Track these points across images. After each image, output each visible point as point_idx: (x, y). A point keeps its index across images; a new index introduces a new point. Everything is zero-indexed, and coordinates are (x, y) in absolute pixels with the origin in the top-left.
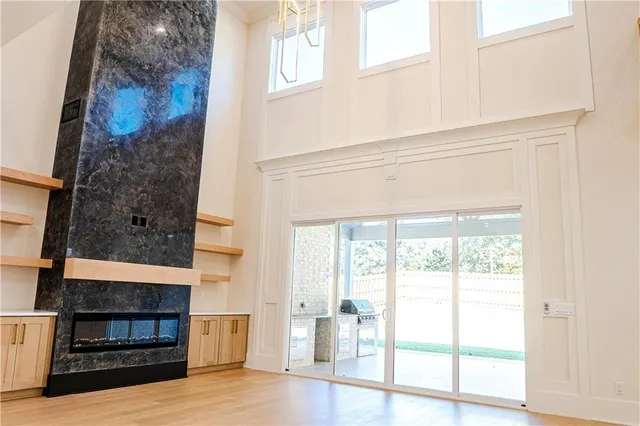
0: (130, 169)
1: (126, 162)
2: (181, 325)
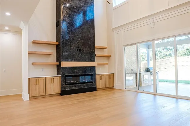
1: (73, 35)
2: (94, 77)
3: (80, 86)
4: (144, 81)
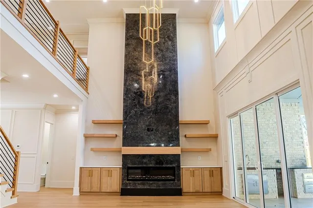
0: (144, 111)
1: (142, 108)
2: (176, 172)
4: (304, 186)
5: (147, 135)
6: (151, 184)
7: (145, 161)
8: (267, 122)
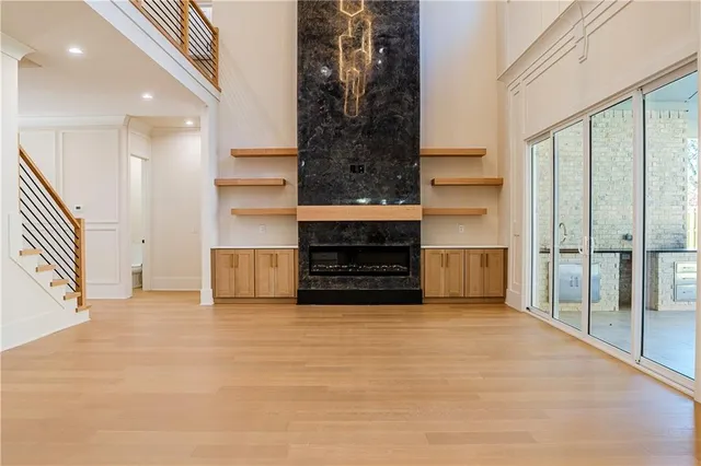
0: (342, 127)
1: (338, 122)
2: (412, 257)
3: (361, 281)
4: (674, 287)
5: (350, 180)
6: (360, 281)
7: (346, 234)
8: (611, 154)
